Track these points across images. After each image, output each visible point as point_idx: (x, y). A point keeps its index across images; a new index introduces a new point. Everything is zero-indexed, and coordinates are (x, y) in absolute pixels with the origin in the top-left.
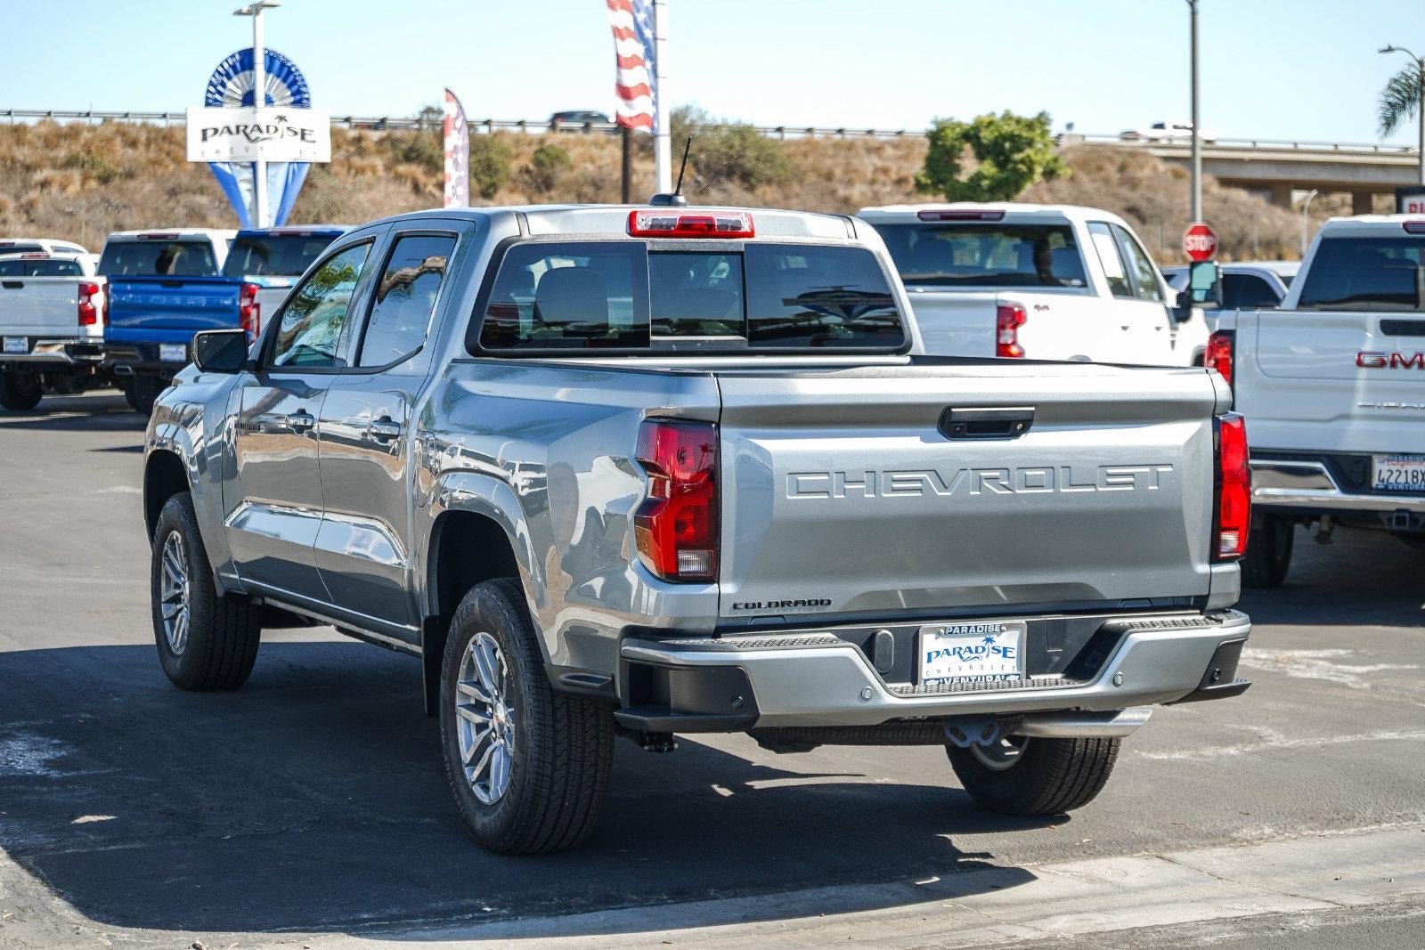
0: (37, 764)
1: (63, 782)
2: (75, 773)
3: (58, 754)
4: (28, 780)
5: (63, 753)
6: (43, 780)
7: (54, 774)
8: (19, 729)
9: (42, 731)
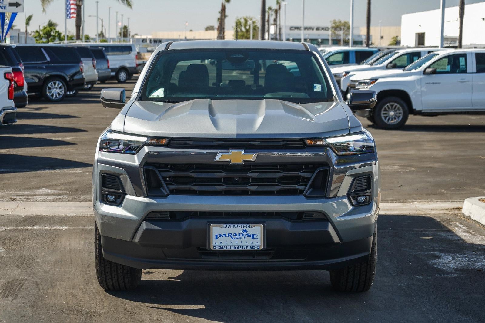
0: (444, 258)
1: (434, 250)
2: (429, 253)
3: (435, 261)
4: (447, 252)
5: (432, 261)
6: (441, 251)
7: (437, 253)
8: (451, 273)
9: (441, 271)
